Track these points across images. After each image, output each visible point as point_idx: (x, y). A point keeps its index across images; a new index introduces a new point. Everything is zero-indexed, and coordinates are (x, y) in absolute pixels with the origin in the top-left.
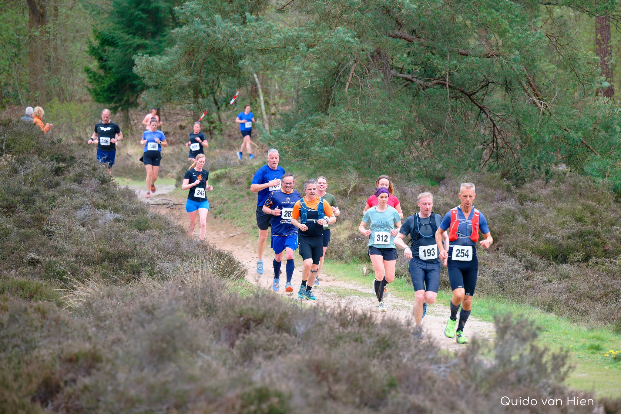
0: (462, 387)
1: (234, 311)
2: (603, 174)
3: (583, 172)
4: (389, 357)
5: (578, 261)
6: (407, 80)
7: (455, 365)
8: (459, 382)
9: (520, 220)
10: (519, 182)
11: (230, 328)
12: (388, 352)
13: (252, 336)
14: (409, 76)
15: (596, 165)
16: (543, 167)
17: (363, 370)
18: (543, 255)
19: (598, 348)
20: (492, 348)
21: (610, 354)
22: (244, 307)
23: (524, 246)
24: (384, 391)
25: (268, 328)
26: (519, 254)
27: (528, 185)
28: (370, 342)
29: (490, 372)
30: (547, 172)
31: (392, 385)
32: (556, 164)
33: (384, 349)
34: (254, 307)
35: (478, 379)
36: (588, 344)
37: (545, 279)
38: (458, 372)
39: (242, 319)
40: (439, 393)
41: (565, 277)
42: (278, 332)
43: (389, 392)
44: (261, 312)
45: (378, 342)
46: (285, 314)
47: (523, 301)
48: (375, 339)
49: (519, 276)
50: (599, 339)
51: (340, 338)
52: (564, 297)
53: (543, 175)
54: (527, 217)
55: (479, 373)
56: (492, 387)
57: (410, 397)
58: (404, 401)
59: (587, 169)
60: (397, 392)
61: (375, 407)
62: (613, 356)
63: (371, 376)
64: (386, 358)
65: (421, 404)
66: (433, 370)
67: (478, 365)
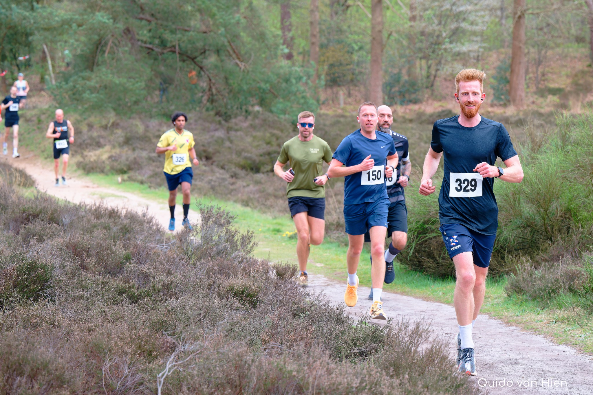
0: (177, 259)
1: (19, 209)
2: (284, 112)
3: (271, 111)
4: (129, 239)
5: (267, 172)
6: (149, 48)
7: (173, 245)
8: (175, 256)
9: (228, 144)
10: (227, 117)
11: (16, 220)
12: (128, 235)
13: (31, 226)
14: (150, 46)
15: (280, 106)
16: (244, 108)
17: (106, 249)
18: (243, 167)
19: (278, 231)
20: (199, 231)
21: (287, 235)
22: (26, 206)
23: (230, 162)
24: (122, 263)
25: (42, 220)
26: (226, 167)
27: (233, 120)
28: (115, 229)
29: (198, 248)
30: (246, 111)
31: (127, 259)
32: (253, 106)
33: (126, 233)
34: (34, 206)
35: (190, 253)
36: (272, 228)
37: (245, 184)
38: (176, 248)
39: (25, 214)
40: (161, 263)
41: (258, 182)
42: (49, 223)
43: (126, 263)
44: (38, 210)
45: (121, 228)
46: (56, 210)
47: (229, 199)
48: (119, 227)
49: (227, 183)
50: (280, 224)
51: (95, 226)
52: (257, 196)
53: (244, 113)
54: (231, 142)
55: (190, 249)
56: (199, 259)
57: (140, 267)
58: (135, 269)
59: (274, 109)
60: (130, 263)
61: (115, 274)
62: (289, 236)
63: (113, 253)
64: (127, 240)
65: (147, 271)
66: (158, 248)
67: (190, 243)
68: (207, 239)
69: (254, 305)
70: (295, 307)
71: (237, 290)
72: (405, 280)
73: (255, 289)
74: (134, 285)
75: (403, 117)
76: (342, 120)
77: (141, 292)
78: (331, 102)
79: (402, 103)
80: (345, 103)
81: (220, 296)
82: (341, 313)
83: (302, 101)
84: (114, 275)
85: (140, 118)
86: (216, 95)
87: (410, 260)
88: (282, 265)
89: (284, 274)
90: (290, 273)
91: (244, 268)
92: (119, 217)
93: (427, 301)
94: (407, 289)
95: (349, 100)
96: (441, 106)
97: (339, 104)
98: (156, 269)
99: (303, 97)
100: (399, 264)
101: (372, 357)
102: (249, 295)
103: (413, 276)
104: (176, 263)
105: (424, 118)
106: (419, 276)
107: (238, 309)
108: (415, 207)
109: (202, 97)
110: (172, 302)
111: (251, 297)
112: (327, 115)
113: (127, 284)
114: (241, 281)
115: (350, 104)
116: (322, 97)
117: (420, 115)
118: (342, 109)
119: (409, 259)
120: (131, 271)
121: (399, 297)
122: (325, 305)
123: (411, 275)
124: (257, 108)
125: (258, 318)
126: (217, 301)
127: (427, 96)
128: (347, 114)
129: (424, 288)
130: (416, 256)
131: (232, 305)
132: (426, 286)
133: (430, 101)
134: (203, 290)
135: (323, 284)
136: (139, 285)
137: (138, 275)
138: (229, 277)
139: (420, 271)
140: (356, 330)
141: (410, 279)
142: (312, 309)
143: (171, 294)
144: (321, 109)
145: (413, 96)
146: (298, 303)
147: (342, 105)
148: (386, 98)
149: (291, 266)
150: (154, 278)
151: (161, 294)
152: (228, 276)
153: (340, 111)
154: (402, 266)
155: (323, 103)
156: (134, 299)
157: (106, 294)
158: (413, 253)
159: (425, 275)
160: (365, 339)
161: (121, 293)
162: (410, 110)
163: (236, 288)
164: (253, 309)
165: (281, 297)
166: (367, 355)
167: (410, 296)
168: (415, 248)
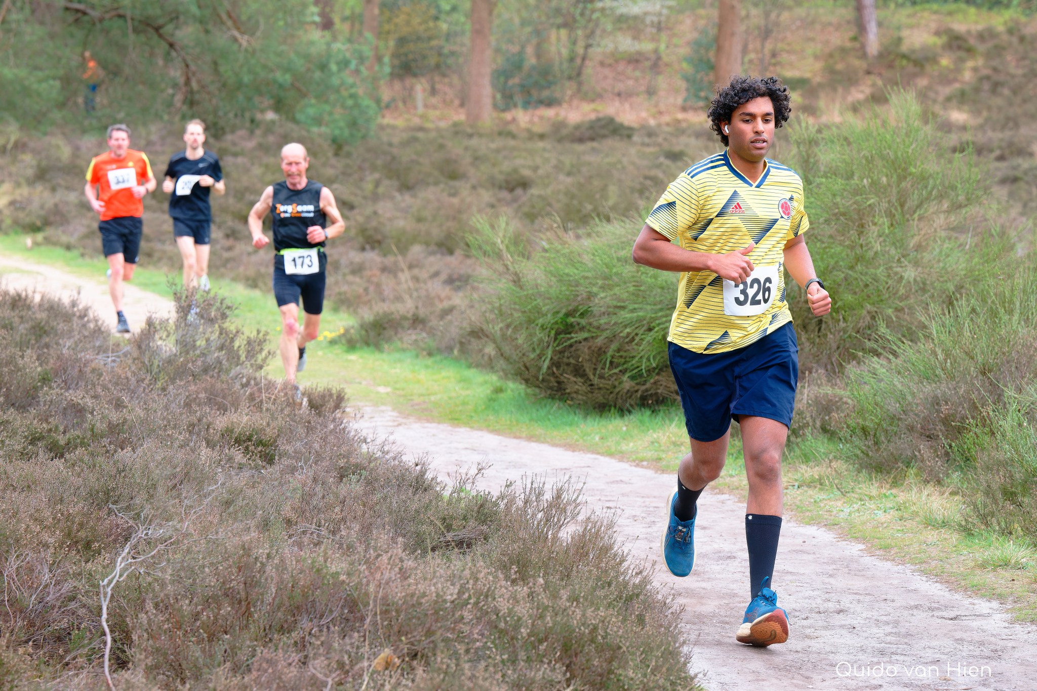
0: (133, 380)
2: (318, 121)
3: (294, 120)
4: (47, 346)
6: (77, 11)
7: (125, 355)
8: (129, 374)
10: (218, 132)
12: (46, 339)
14: (81, 7)
15: (311, 111)
16: (247, 115)
17: (8, 364)
20: (172, 331)
21: (325, 337)
24: (36, 388)
27: (229, 137)
28: (22, 328)
29: (170, 361)
30: (252, 121)
31: (45, 380)
32: (262, 111)
33: (41, 336)
35: (155, 370)
38: (130, 361)
40: (105, 388)
43: (42, 387)
45: (33, 328)
47: (222, 276)
48: (27, 326)
53: (248, 124)
55: (156, 363)
56: (173, 380)
57: (67, 394)
58: (59, 399)
59: (300, 116)
60: (50, 388)
61: (24, 407)
62: (328, 339)
63: (19, 370)
64: (43, 348)
65: (80, 401)
66: (99, 361)
67: (155, 353)
68: (186, 345)
69: (269, 460)
70: (342, 463)
71: (240, 434)
72: (534, 415)
73: (270, 433)
74: (57, 427)
75: (528, 131)
76: (421, 135)
77: (69, 439)
78: (401, 105)
79: (527, 105)
80: (426, 106)
81: (210, 444)
82: (423, 473)
83: (350, 102)
84: (22, 408)
85: (64, 134)
86: (198, 92)
87: (543, 380)
88: (319, 389)
89: (322, 406)
90: (331, 404)
91: (251, 394)
92: (29, 307)
93: (573, 451)
94: (538, 430)
95: (434, 100)
96: (595, 110)
97: (415, 108)
98: (95, 397)
99: (352, 96)
100: (523, 386)
101: (479, 549)
102: (260, 443)
103: (548, 407)
104: (132, 387)
105: (564, 132)
106: (559, 408)
107: (241, 467)
108: (551, 286)
109: (173, 95)
110: (125, 455)
111: (264, 445)
112: (394, 127)
113: (44, 425)
114: (245, 419)
115: (435, 108)
116: (386, 95)
117: (558, 126)
118: (422, 117)
119: (541, 378)
120: (51, 402)
121: (524, 443)
122: (394, 459)
123: (545, 405)
124: (270, 116)
125: (276, 483)
126: (205, 452)
127: (569, 93)
128: (429, 125)
129: (568, 428)
130: (554, 373)
131: (230, 459)
132: (571, 425)
133: (575, 102)
134: (180, 433)
135: (391, 424)
136: (66, 427)
137: (65, 409)
138: (225, 410)
139: (560, 399)
140: (450, 502)
141: (543, 413)
142: (372, 465)
143: (123, 442)
144: (383, 117)
145: (545, 94)
146: (347, 456)
147: (421, 110)
148: (499, 96)
149: (334, 391)
150: (92, 413)
151: (105, 442)
152: (223, 409)
153: (416, 121)
154: (529, 391)
155: (387, 107)
156: (57, 451)
157: (7, 442)
158: (549, 368)
159: (570, 406)
160: (465, 518)
161: (34, 440)
162: (541, 118)
163: (237, 431)
164: (268, 466)
165: (316, 446)
166: (469, 545)
167: (543, 442)
168: (551, 359)
